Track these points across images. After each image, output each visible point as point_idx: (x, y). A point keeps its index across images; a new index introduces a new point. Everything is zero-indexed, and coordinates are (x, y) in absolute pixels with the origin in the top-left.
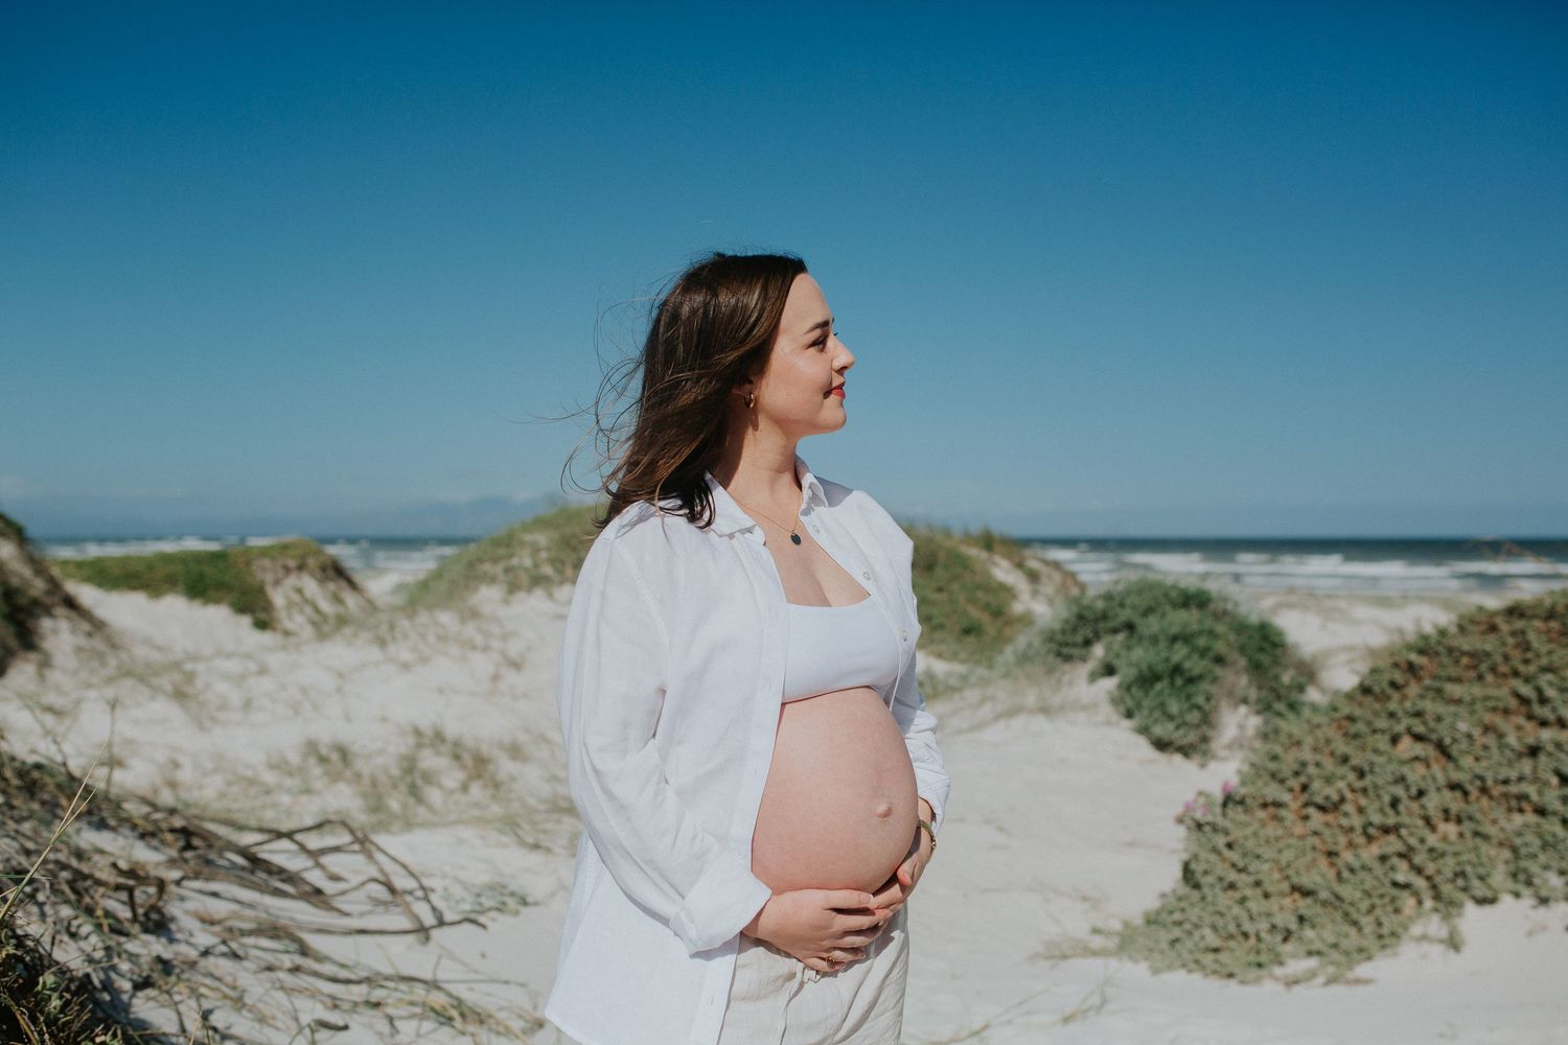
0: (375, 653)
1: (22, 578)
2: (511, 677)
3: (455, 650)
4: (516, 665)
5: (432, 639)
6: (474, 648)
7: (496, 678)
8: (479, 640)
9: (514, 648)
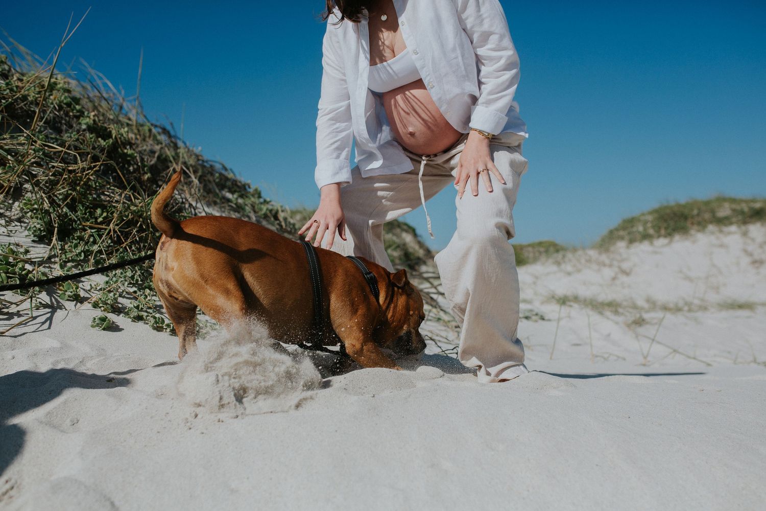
0: (554, 268)
1: (414, 249)
2: (624, 279)
3: (595, 267)
4: (626, 273)
5: (583, 261)
6: (604, 265)
7: (614, 279)
8: (607, 261)
9: (625, 266)
